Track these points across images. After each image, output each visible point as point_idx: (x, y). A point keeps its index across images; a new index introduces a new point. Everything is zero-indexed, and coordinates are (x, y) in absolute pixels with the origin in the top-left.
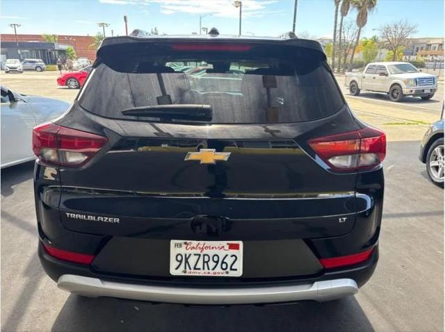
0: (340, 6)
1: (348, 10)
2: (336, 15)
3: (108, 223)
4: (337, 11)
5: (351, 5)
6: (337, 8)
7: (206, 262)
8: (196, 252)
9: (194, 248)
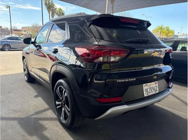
0: (51, 14)
1: (54, 16)
2: (50, 17)
3: (132, 81)
4: (49, 16)
5: (55, 14)
6: (49, 14)
7: (151, 90)
8: (149, 87)
9: (148, 86)
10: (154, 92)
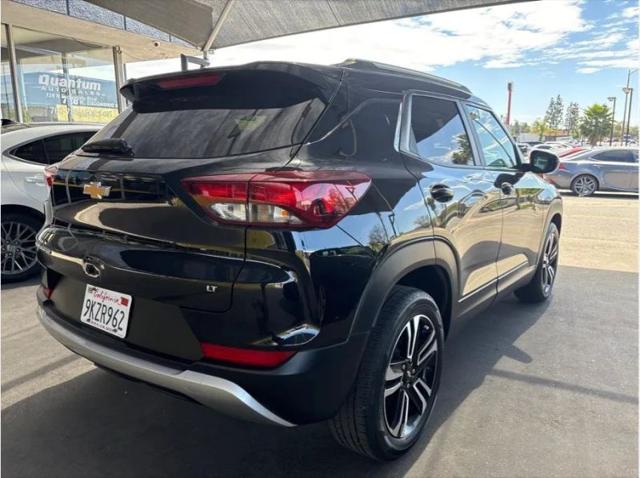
7: (103, 314)
8: (99, 300)
9: (99, 296)
10: (110, 325)
